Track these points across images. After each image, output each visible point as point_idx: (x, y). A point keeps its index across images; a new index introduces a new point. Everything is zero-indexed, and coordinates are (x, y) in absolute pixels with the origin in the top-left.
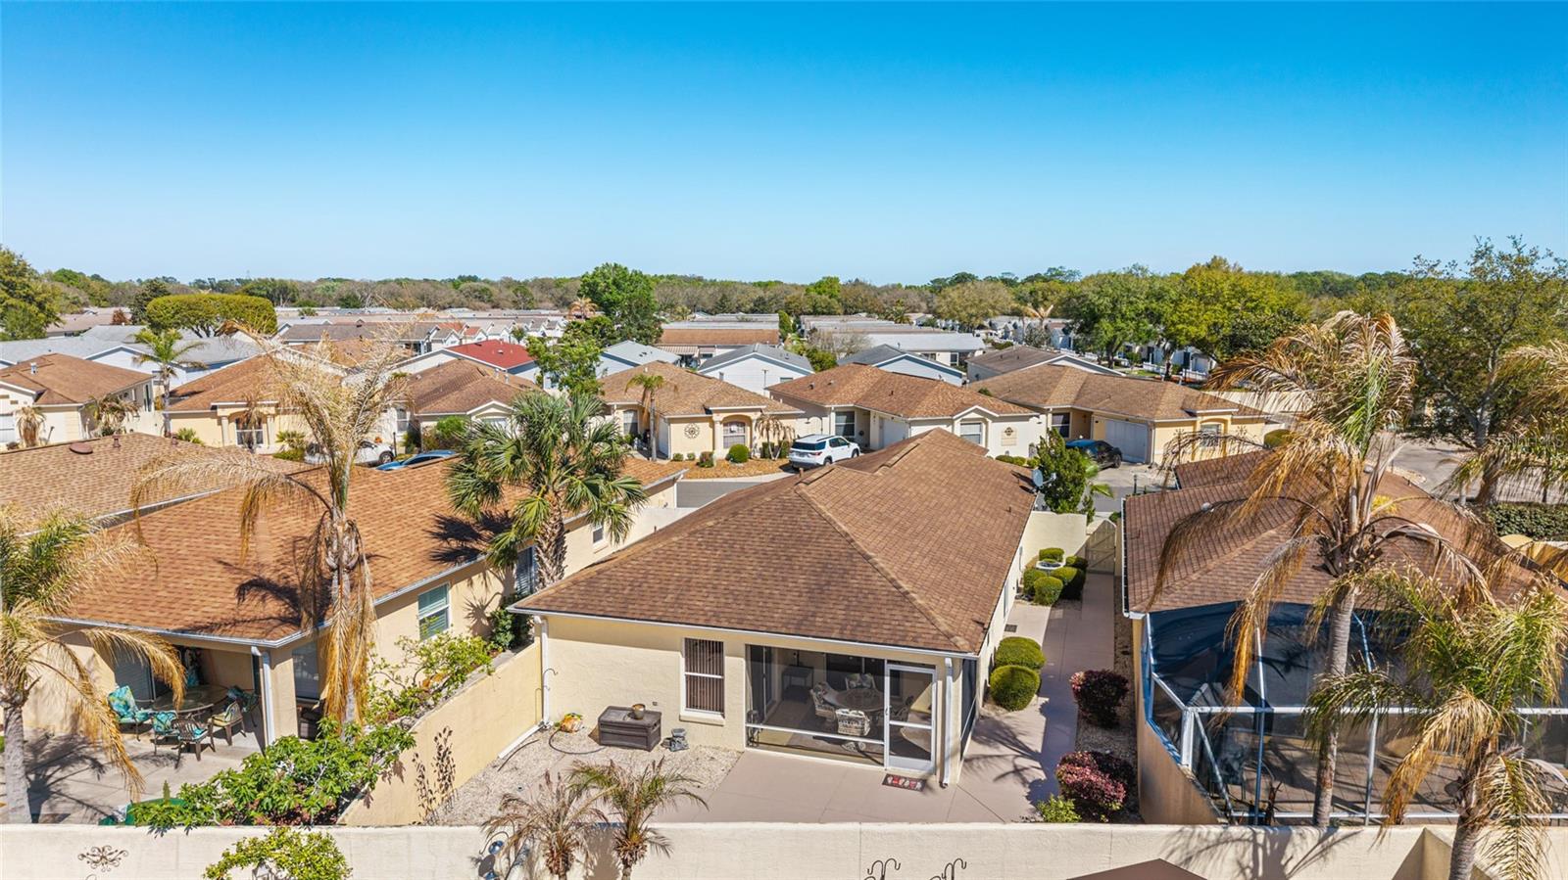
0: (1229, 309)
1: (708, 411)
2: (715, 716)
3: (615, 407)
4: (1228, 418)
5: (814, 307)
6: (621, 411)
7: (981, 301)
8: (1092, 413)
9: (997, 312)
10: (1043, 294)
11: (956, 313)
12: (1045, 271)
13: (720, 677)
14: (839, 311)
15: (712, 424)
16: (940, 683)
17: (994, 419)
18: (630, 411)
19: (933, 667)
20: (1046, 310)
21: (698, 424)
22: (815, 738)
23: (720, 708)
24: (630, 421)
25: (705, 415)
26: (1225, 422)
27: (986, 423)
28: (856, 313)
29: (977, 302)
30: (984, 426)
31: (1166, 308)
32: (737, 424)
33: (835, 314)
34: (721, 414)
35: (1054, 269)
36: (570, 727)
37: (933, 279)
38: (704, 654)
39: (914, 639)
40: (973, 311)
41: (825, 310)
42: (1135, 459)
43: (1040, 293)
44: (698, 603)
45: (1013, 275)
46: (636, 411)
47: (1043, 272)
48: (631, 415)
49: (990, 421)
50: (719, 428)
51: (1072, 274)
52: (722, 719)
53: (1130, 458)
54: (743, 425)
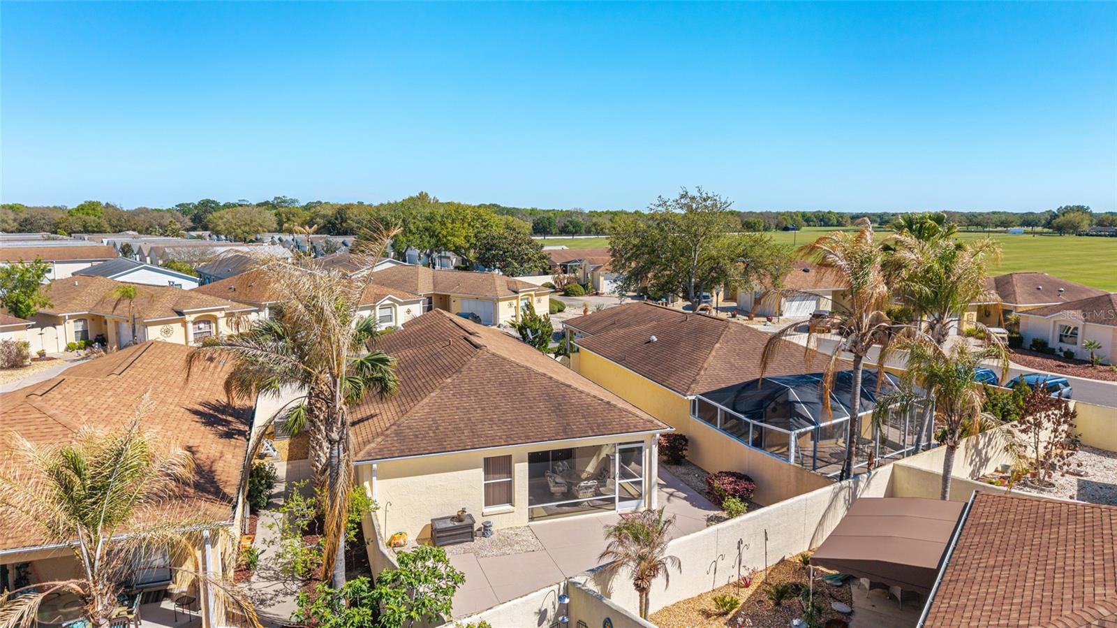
0: (473, 227)
1: (180, 313)
2: (507, 507)
3: (67, 318)
4: (533, 293)
5: (84, 227)
6: (71, 321)
7: (251, 221)
8: (449, 296)
9: (265, 230)
10: (286, 216)
11: (233, 230)
12: (273, 200)
13: (509, 479)
14: (108, 230)
15: (185, 324)
16: (647, 450)
17: (401, 304)
18: (80, 320)
19: (643, 442)
20: (310, 228)
21: (172, 325)
22: (559, 506)
23: (510, 501)
24: (80, 329)
25: (178, 317)
26: (531, 295)
27: (395, 307)
28: (120, 231)
29: (249, 222)
30: (394, 309)
31: (437, 226)
32: (204, 322)
33: (105, 232)
34: (192, 315)
35: (279, 198)
36: (403, 543)
37: (177, 204)
38: (498, 467)
39: (635, 426)
40: (247, 229)
41: (95, 229)
42: (487, 323)
43: (284, 215)
44: (490, 432)
45: (248, 201)
46: (85, 320)
47: (271, 199)
48: (81, 324)
49: (397, 305)
50: (190, 326)
51: (293, 201)
52: (512, 507)
53: (485, 323)
54: (209, 322)
